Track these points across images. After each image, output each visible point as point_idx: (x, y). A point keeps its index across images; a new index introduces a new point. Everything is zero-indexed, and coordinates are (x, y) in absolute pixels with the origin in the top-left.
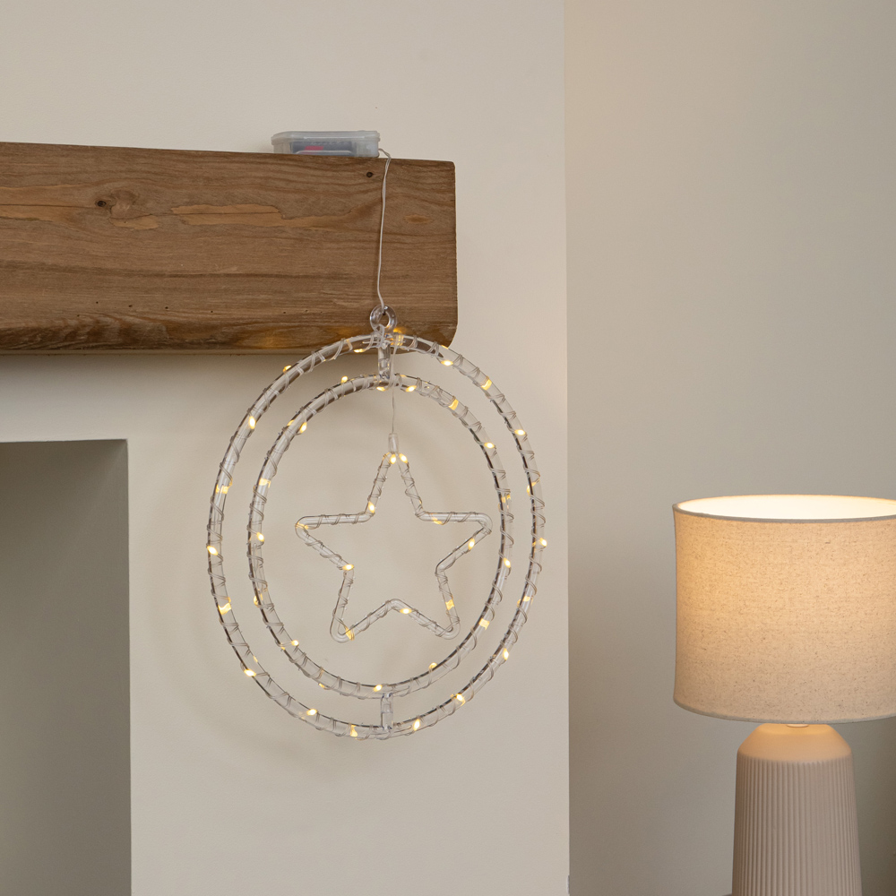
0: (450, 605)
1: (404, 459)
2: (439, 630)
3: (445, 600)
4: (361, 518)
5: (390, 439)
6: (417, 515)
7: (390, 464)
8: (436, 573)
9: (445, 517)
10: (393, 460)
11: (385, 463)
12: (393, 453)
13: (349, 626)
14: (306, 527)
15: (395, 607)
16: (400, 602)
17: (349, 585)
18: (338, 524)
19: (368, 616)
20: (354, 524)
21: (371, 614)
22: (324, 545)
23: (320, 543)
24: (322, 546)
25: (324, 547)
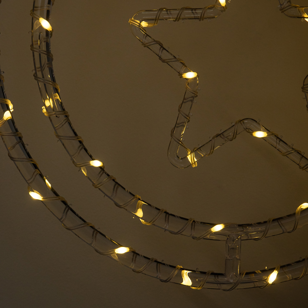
6: (282, 10)
8: (303, 88)
15: (247, 129)
16: (254, 122)
17: (192, 99)
18: (180, 20)
19: (213, 138)
20: (200, 21)
21: (218, 136)
22: (164, 46)
23: (159, 45)
24: (162, 48)
25: (164, 49)
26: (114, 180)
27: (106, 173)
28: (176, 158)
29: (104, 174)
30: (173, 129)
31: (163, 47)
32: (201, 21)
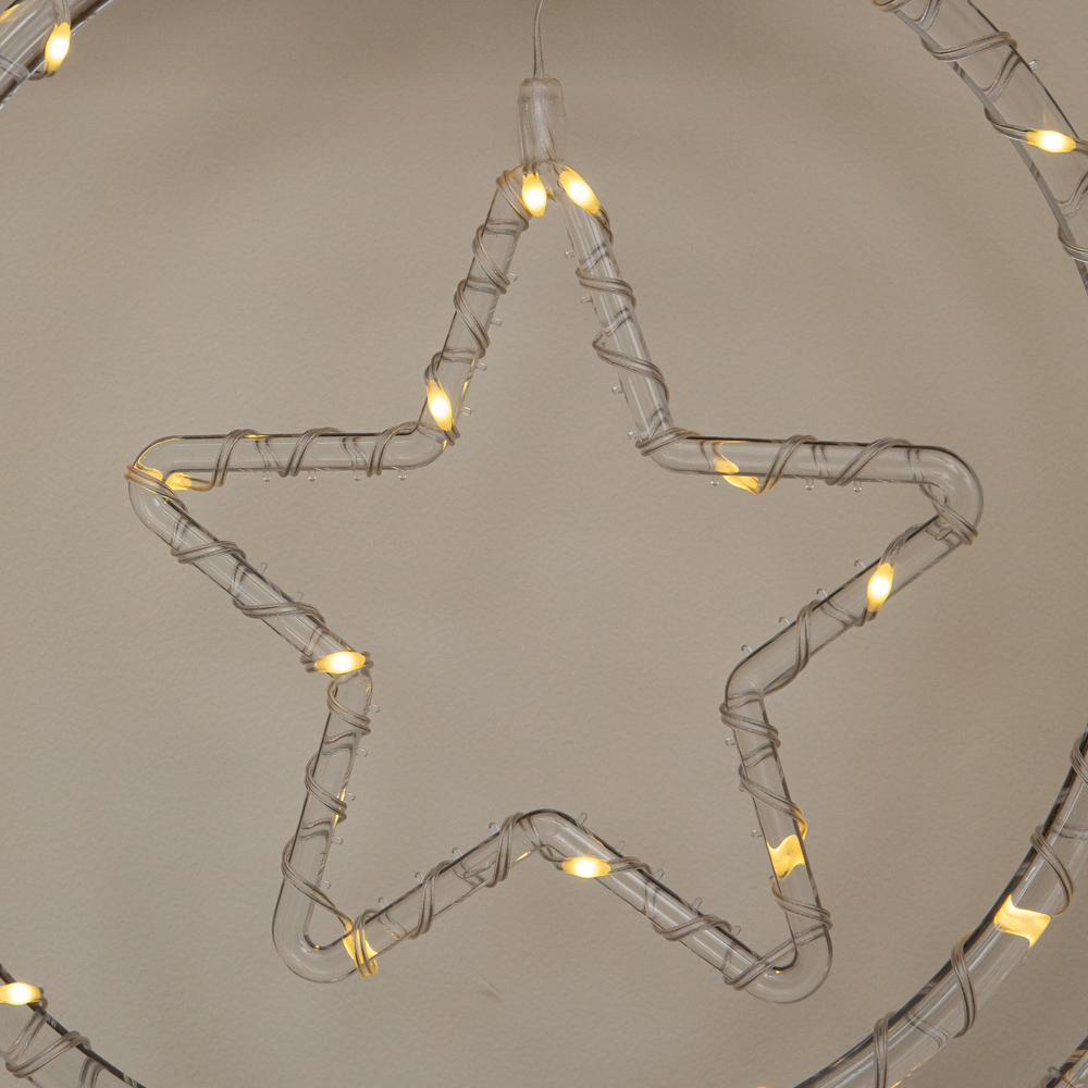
0: (785, 855)
1: (579, 192)
2: (740, 962)
3: (769, 836)
4: (398, 450)
5: (524, 100)
6: (645, 447)
7: (524, 218)
8: (725, 710)
9: (765, 456)
10: (534, 196)
11: (504, 214)
12: (530, 166)
13: (354, 913)
14: (177, 483)
15: (543, 845)
16: (567, 823)
17: (350, 740)
18: (301, 473)
19: (429, 877)
20: (369, 475)
21: (445, 868)
22: (250, 561)
23: (233, 555)
24: (242, 569)
25: (250, 570)
26: (80, 1047)
27: (49, 1023)
28: (305, 949)
29: (46, 1025)
30: (288, 846)
31: (246, 564)
32: (374, 476)
